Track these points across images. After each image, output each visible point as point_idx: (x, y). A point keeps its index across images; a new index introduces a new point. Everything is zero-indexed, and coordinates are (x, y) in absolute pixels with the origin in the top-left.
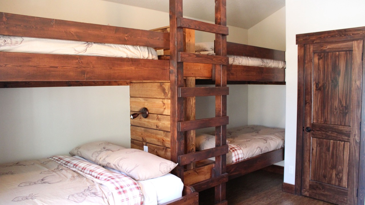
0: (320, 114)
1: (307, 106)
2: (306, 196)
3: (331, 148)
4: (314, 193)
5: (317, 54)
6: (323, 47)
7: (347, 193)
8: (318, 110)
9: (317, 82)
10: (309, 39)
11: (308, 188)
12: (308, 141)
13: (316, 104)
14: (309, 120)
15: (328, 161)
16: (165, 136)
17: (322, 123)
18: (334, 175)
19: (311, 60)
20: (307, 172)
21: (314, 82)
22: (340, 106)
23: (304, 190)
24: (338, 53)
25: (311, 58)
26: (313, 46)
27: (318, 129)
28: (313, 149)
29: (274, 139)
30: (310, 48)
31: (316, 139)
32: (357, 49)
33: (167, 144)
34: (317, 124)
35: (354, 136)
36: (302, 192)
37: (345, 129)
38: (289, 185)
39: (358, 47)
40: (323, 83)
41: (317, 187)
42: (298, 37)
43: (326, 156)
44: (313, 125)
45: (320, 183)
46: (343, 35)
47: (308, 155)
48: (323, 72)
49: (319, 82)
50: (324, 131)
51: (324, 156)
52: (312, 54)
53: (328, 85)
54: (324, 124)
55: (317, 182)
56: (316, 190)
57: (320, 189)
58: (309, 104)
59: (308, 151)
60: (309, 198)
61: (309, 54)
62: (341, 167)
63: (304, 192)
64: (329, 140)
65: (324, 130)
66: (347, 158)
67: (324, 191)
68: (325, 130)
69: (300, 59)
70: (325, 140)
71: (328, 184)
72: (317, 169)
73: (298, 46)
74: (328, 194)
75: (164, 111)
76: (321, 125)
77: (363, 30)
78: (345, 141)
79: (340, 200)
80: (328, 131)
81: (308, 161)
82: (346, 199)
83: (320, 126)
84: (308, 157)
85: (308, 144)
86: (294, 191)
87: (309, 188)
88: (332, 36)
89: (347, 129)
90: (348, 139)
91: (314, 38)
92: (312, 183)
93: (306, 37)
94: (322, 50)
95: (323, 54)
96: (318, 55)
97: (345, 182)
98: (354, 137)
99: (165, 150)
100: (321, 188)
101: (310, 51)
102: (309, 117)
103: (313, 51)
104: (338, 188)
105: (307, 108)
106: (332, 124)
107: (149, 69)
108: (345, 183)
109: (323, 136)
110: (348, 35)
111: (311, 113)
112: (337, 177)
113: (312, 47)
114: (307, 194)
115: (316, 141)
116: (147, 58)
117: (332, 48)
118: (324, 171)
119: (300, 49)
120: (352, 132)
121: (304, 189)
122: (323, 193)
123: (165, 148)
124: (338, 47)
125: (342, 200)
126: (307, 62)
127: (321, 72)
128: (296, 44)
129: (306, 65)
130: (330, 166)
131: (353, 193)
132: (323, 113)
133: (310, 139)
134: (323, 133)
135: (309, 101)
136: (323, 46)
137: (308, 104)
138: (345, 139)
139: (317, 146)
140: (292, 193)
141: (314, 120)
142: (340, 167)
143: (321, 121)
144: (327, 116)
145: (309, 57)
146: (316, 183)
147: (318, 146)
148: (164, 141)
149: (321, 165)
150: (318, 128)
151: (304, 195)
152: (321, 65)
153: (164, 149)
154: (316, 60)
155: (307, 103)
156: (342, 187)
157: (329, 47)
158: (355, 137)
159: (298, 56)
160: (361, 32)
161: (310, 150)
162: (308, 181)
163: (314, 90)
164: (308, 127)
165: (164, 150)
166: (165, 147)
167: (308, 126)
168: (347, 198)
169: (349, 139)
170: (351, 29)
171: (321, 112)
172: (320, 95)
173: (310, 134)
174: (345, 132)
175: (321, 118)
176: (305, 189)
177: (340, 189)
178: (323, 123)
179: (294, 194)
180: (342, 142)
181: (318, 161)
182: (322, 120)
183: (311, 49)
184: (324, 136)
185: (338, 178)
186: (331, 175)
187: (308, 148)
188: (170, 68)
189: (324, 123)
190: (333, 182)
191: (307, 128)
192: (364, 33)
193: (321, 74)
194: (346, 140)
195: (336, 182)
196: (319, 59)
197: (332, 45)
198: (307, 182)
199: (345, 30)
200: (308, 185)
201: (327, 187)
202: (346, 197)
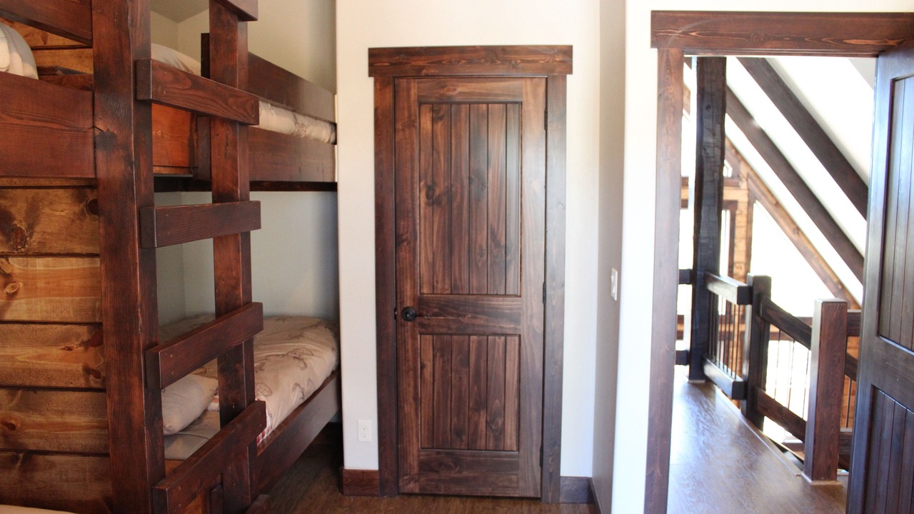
0: (441, 268)
1: (403, 248)
2: (411, 494)
3: (473, 356)
4: (432, 480)
5: (430, 106)
6: (445, 89)
7: (517, 463)
8: (433, 258)
9: (429, 183)
10: (406, 63)
11: (416, 470)
12: (409, 346)
13: (428, 243)
14: (408, 289)
15: (465, 391)
16: (18, 409)
17: (446, 292)
18: (482, 426)
19: (412, 124)
20: (412, 429)
21: (422, 184)
22: (493, 246)
23: (406, 477)
24: (484, 106)
25: (413, 118)
26: (418, 83)
27: (436, 310)
28: (423, 367)
29: (315, 351)
30: (409, 90)
31: (431, 337)
32: (531, 100)
33: (32, 437)
34: (433, 295)
35: (529, 318)
36: (401, 484)
37: (508, 305)
38: (363, 472)
39: (535, 96)
40: (446, 184)
41: (441, 464)
42: (375, 55)
43: (460, 378)
44: (421, 302)
45: (447, 451)
46: (499, 62)
47: (412, 383)
48: (444, 157)
49: (434, 183)
50: (452, 314)
51: (455, 379)
52: (415, 108)
53: (459, 191)
54: (451, 297)
55: (440, 450)
56: (437, 472)
57: (449, 468)
58: (408, 243)
59: (411, 373)
60: (420, 497)
61: (406, 105)
62: (500, 402)
63: (407, 484)
64: (467, 337)
65: (451, 310)
66: (513, 378)
67: (460, 472)
68: (454, 311)
69: (380, 117)
70: (455, 338)
71: (468, 449)
72: (439, 417)
73: (375, 82)
74: (471, 475)
75: (8, 305)
76: (444, 298)
77: (546, 54)
78: (506, 335)
79: (500, 484)
80: (464, 313)
81: (411, 400)
82: (514, 477)
83: (443, 303)
84: (411, 389)
85: (410, 354)
86: (379, 489)
87: (420, 470)
88: (470, 62)
89: (511, 303)
90: (516, 329)
91: (421, 63)
92: (426, 455)
93: (397, 58)
94: (442, 95)
95: (444, 107)
96: (433, 110)
97: (511, 438)
98: (529, 323)
99: (23, 462)
100: (452, 464)
101: (409, 96)
102: (411, 279)
103: (419, 96)
104: (496, 457)
105: (404, 254)
106: (473, 294)
107: (24, 122)
108: (510, 440)
109: (450, 329)
110: (510, 61)
111: (414, 269)
112: (492, 428)
113: (414, 87)
114: (413, 487)
115: (431, 343)
116: (7, 70)
117: (470, 94)
118: (456, 419)
119: (380, 90)
120: (524, 309)
121: (404, 476)
122: (457, 475)
123: (21, 455)
124: (484, 91)
125: (506, 484)
126: (401, 127)
127: (439, 156)
128: (370, 75)
129: (400, 136)
130: (471, 405)
131: (532, 459)
132: (448, 266)
133: (414, 338)
134: (448, 320)
135: (408, 235)
136: (446, 86)
137: (405, 244)
138: (507, 330)
139: (434, 356)
140: (373, 496)
141: (425, 286)
142: (497, 401)
143: (443, 289)
144: (460, 274)
145: (406, 113)
146: (438, 453)
147: (438, 354)
148: (13, 427)
149: (447, 405)
150: (436, 307)
151: (407, 492)
152: (440, 137)
153: (15, 460)
154: (426, 122)
155: (403, 241)
156: (504, 450)
157: (463, 91)
158: (531, 321)
159: (376, 110)
160: (543, 57)
161: (415, 371)
162: (415, 452)
163: (423, 205)
164: (407, 308)
165: (19, 464)
166: (18, 451)
167: (408, 303)
168: (517, 475)
169: (518, 327)
170: (517, 48)
171: (441, 264)
172: (440, 218)
173: (414, 326)
174: (508, 311)
175: (444, 280)
176: (407, 475)
177: (499, 456)
178: (449, 292)
179: (377, 496)
180: (500, 338)
181: (438, 396)
182: (446, 287)
183: (414, 92)
184: (454, 326)
185: (493, 430)
186: (477, 425)
187: (411, 363)
188: (94, 127)
189: (451, 294)
190: (482, 443)
191: (406, 311)
192: (548, 62)
193: (440, 161)
194: (511, 332)
195: (489, 440)
196: (434, 121)
197: (470, 84)
198: (413, 455)
199: (504, 49)
200: (415, 464)
201: (468, 458)
202: (513, 474)
